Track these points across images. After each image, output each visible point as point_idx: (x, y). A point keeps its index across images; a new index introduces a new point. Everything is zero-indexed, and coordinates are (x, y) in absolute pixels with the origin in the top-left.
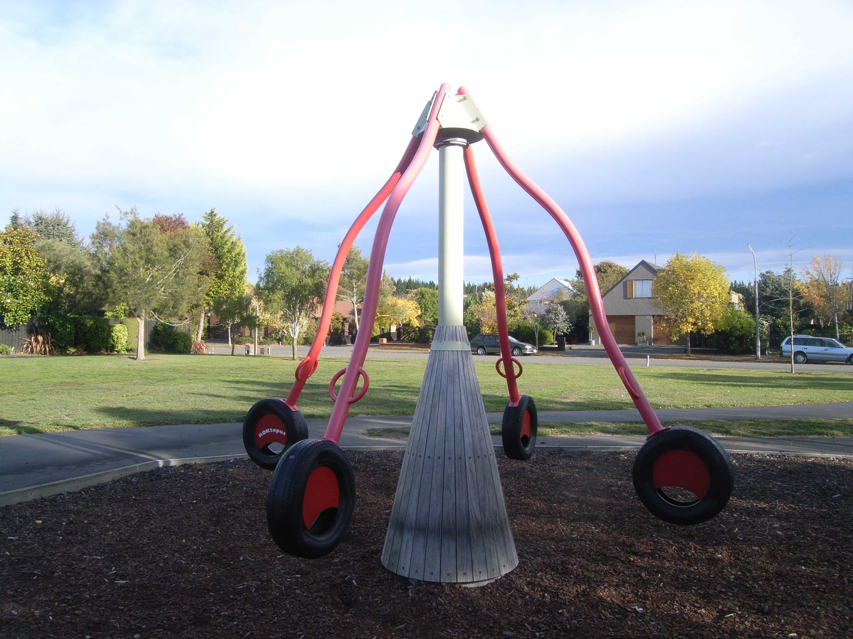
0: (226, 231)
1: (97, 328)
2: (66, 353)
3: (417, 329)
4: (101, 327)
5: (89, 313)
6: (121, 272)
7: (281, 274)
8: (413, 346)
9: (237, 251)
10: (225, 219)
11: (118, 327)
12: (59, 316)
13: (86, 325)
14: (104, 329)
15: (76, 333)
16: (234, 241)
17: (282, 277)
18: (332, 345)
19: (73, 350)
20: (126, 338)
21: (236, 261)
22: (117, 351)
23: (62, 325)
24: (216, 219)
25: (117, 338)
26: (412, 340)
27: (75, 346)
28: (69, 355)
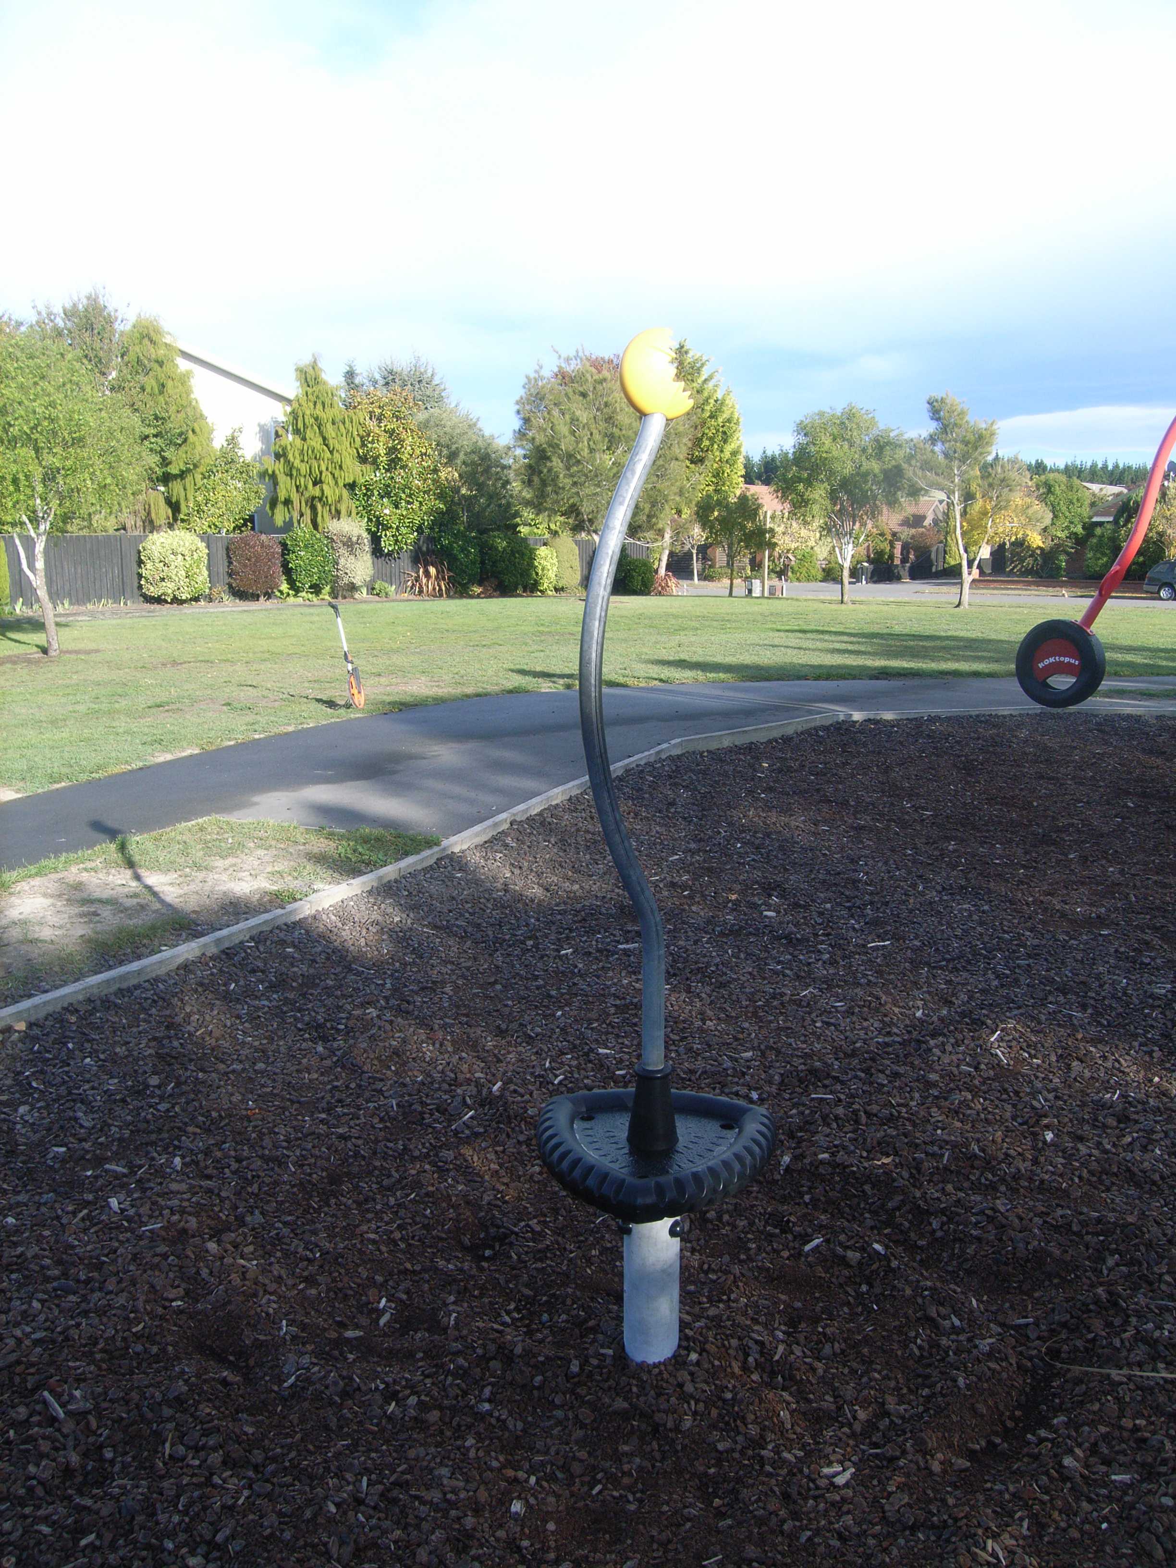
0: (705, 381)
1: (513, 553)
2: (467, 593)
3: (1038, 552)
4: (518, 552)
5: (498, 529)
6: (570, 459)
7: (824, 455)
8: (1029, 583)
9: (725, 416)
10: (704, 358)
11: (542, 551)
12: (457, 536)
13: (496, 549)
14: (522, 555)
15: (483, 563)
16: (720, 397)
17: (826, 459)
18: (875, 582)
19: (478, 590)
20: (555, 569)
21: (724, 433)
22: (541, 591)
23: (463, 549)
24: (689, 359)
25: (543, 569)
26: (1028, 572)
27: (480, 584)
28: (472, 597)
